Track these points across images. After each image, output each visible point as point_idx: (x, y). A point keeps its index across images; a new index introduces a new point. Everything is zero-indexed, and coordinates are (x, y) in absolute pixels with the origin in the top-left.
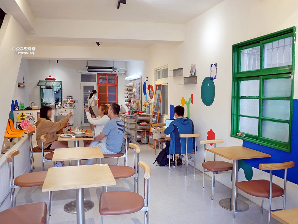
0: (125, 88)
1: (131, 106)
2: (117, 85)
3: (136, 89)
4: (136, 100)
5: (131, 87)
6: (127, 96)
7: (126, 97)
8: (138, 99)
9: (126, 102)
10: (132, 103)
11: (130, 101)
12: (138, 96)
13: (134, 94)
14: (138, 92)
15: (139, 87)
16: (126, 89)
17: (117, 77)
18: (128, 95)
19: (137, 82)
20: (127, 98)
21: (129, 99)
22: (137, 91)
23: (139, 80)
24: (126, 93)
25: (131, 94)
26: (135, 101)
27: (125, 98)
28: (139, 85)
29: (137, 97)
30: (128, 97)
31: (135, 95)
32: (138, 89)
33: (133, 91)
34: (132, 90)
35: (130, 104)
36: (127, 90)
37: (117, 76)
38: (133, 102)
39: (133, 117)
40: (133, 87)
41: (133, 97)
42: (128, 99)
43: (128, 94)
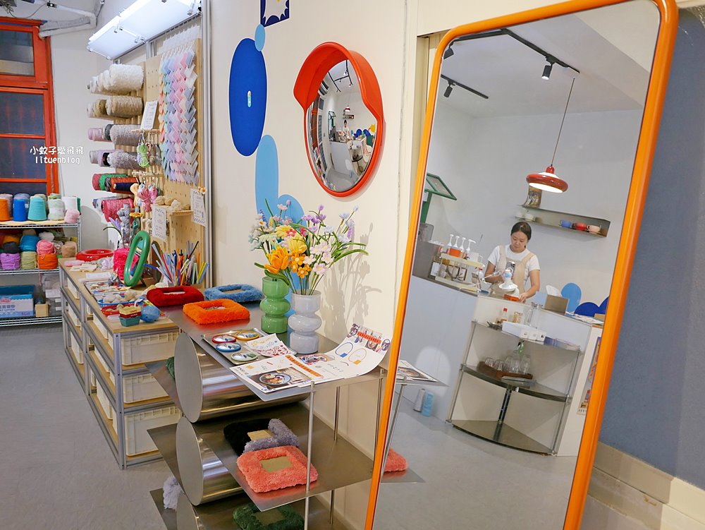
0: (93, 101)
1: (132, 219)
2: (49, 88)
3: (164, 107)
4: (168, 187)
5: (129, 92)
6: (106, 155)
7: (100, 158)
8: (180, 177)
9: (97, 187)
10: (137, 200)
11: (124, 188)
12: (187, 157)
13: (151, 140)
14: (185, 126)
15: (190, 84)
16: (97, 111)
17: (47, 39)
18: (108, 146)
19: (178, 49)
20: (106, 164)
21: (122, 171)
22: (174, 118)
23: (193, 32)
24: (95, 133)
25: (129, 142)
26: (159, 192)
27: (95, 161)
28: (188, 72)
29: (174, 166)
30: (111, 159)
31: (155, 149)
32: (184, 104)
33: (146, 123)
34: (133, 115)
35: (125, 208)
36: (103, 112)
37: (42, 35)
38: (146, 196)
39: (148, 321)
40: (138, 91)
41: (141, 159)
42: (110, 170)
43: (108, 138)
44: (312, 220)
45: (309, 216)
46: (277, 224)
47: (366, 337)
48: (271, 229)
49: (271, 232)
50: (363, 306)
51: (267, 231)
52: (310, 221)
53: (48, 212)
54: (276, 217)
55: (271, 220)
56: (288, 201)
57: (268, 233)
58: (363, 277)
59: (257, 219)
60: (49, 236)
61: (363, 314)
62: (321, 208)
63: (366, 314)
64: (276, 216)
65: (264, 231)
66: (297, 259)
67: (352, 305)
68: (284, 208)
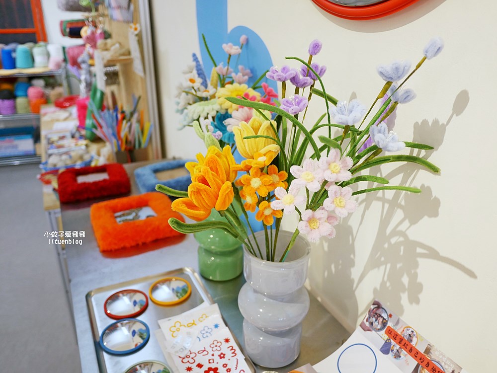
4: (114, 29)
8: (118, 15)
26: (106, 36)
38: (92, 40)
44: (294, 80)
45: (284, 69)
46: (223, 81)
47: (412, 351)
48: (211, 90)
49: (213, 96)
50: (405, 280)
51: (204, 95)
52: (288, 83)
53: (33, 60)
54: (221, 68)
55: (213, 73)
56: (243, 38)
57: (206, 99)
58: (413, 222)
59: (185, 73)
60: (40, 83)
61: (404, 298)
62: (315, 48)
63: (414, 299)
64: (220, 66)
65: (199, 94)
66: (256, 182)
67: (374, 263)
68: (235, 50)
